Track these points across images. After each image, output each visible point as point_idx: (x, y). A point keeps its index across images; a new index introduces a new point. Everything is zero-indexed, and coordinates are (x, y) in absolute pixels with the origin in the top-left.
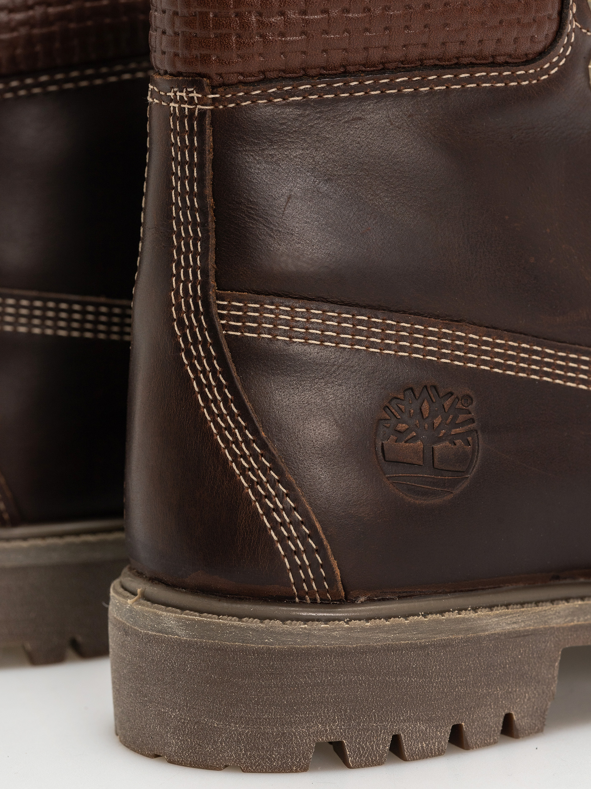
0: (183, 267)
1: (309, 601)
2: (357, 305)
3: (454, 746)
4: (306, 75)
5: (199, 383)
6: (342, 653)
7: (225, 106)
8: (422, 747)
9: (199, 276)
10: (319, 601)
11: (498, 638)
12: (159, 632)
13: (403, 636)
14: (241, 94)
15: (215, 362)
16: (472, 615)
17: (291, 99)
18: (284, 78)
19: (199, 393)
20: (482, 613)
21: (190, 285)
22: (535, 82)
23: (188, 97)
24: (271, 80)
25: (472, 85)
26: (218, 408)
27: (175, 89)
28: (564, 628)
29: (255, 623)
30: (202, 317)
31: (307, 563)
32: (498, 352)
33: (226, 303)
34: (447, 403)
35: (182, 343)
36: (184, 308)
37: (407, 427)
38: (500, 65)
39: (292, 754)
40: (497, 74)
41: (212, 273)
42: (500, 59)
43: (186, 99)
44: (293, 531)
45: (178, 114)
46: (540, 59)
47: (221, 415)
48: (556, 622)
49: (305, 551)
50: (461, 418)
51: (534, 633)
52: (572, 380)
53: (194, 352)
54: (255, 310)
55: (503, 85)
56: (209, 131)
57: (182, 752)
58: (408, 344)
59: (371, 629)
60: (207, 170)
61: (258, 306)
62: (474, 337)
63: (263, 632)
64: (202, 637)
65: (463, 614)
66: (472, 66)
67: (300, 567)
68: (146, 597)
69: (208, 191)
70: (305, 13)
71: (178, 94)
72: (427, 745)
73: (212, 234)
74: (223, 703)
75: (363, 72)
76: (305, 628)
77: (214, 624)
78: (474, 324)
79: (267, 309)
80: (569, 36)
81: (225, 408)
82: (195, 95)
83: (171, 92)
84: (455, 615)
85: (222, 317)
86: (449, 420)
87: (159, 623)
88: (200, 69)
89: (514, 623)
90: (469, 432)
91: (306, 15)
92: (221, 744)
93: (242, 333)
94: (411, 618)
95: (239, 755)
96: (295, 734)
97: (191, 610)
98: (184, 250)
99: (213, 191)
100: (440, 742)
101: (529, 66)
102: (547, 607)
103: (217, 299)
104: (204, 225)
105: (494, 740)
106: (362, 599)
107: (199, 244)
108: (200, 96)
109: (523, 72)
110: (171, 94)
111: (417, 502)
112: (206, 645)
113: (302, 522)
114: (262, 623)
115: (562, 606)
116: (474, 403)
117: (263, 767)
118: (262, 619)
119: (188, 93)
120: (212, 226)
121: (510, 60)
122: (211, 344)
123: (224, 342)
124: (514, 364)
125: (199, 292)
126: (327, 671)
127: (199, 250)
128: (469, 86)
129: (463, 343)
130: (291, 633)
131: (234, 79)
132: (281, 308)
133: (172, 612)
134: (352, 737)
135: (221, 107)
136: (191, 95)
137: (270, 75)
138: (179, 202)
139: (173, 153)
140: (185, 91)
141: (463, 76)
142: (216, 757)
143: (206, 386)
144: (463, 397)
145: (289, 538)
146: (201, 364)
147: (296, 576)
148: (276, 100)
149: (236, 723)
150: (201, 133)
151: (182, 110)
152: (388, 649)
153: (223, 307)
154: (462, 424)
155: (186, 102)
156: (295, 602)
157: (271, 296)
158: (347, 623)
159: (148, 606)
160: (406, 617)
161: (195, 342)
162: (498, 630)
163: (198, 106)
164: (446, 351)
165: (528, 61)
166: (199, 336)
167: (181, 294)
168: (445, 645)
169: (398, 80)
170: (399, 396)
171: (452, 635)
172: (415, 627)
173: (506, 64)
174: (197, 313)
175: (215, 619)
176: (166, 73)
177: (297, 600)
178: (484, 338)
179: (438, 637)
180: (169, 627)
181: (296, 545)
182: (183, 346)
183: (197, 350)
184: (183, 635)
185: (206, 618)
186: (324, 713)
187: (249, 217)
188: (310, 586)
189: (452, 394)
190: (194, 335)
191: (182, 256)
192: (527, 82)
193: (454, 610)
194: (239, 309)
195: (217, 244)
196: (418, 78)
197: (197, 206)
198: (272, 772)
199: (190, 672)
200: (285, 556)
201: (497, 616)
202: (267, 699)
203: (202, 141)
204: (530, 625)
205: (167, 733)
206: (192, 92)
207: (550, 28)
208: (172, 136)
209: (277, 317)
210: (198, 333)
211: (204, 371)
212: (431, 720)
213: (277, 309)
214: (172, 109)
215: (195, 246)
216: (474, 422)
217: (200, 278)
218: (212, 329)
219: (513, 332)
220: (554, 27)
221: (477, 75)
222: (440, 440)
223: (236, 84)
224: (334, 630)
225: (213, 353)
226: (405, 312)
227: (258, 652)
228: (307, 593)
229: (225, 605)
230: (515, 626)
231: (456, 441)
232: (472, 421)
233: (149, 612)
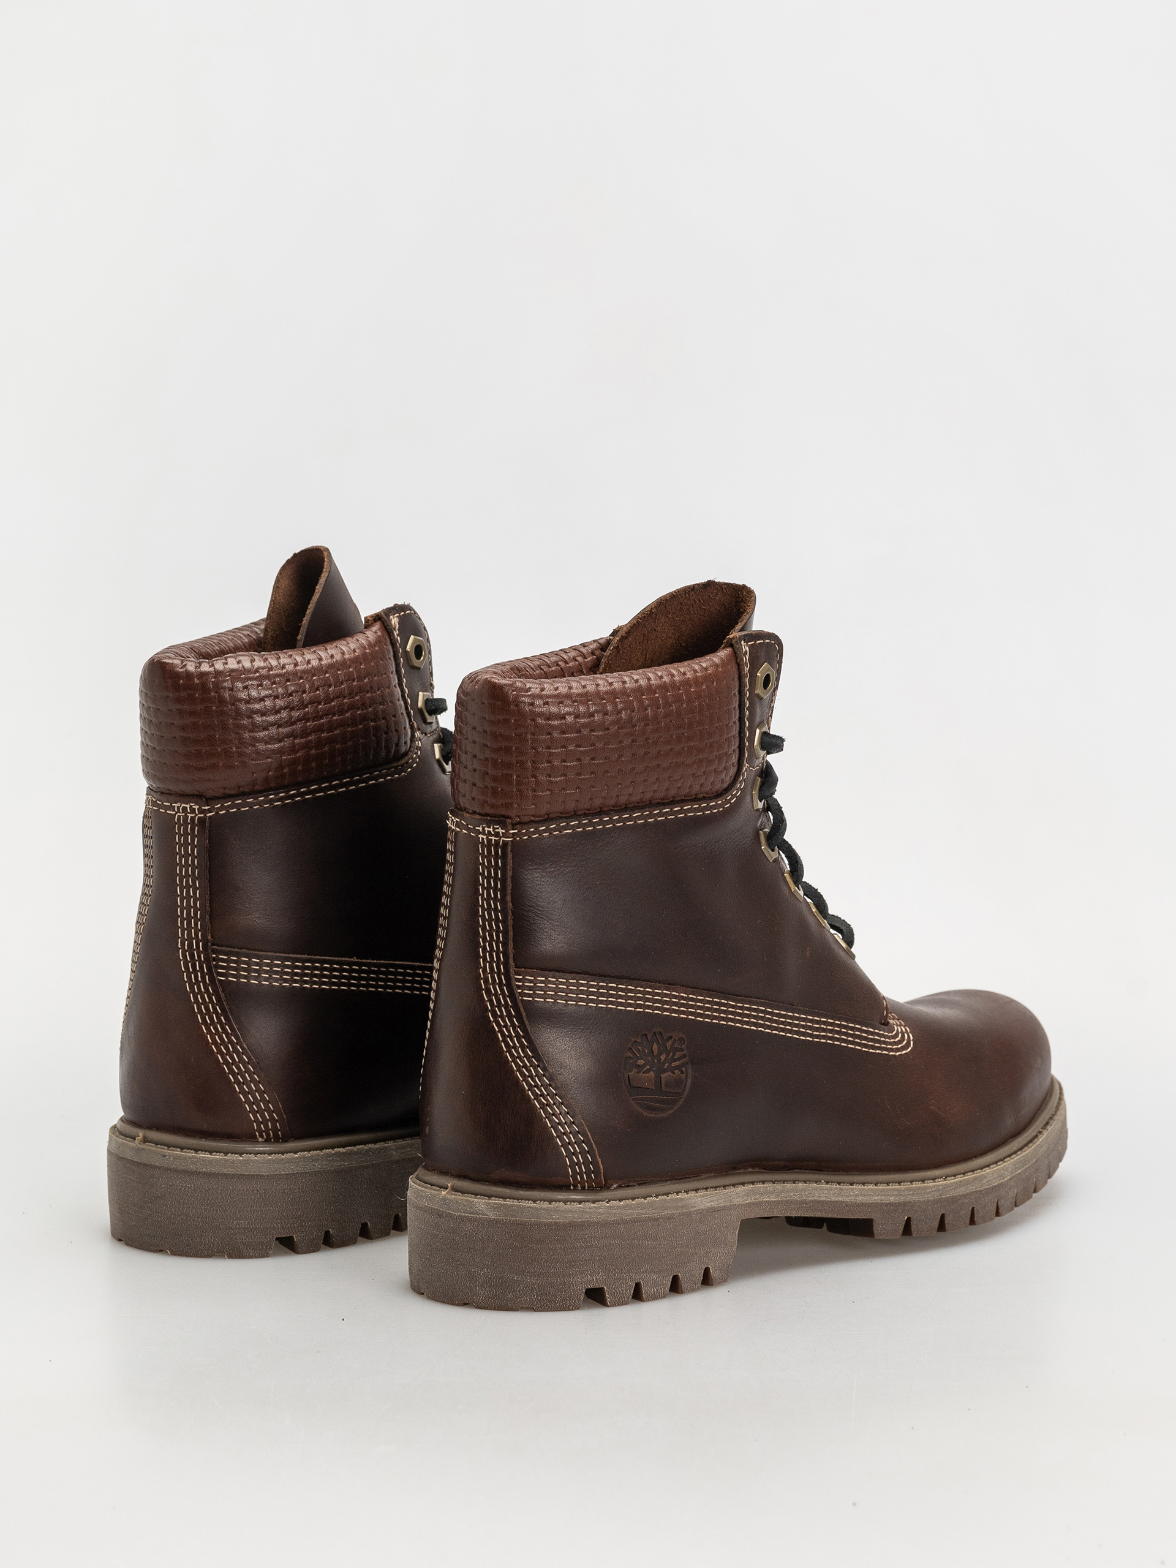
0: (488, 952)
1: (580, 1189)
2: (609, 976)
3: (672, 1293)
4: (575, 814)
5: (503, 1035)
6: (605, 1224)
7: (521, 838)
8: (654, 1291)
9: (502, 958)
10: (587, 1188)
11: (702, 1212)
12: (471, 1214)
13: (643, 1211)
14: (532, 830)
15: (514, 1019)
16: (686, 1196)
17: (565, 832)
18: (561, 818)
19: (502, 1041)
20: (692, 1194)
21: (494, 964)
22: (721, 809)
23: (495, 832)
24: (552, 819)
25: (682, 815)
26: (518, 1052)
27: (484, 826)
28: (742, 1205)
29: (546, 1205)
30: (505, 988)
31: (582, 1161)
32: (699, 1006)
33: (521, 977)
34: (669, 1044)
35: (489, 1006)
36: (490, 981)
37: (644, 1062)
38: (700, 800)
39: (570, 1297)
40: (698, 806)
41: (511, 956)
42: (700, 796)
43: (493, 833)
44: (572, 1139)
45: (486, 843)
46: (725, 794)
47: (519, 1057)
48: (737, 1201)
49: (580, 1153)
50: (678, 1055)
51: (724, 1209)
52: (723, 1019)
53: (498, 1012)
54: (542, 982)
55: (702, 813)
56: (510, 856)
57: (488, 1299)
58: (643, 1003)
59: (624, 1207)
60: (508, 883)
61: (544, 979)
62: (684, 995)
63: (551, 1211)
64: (507, 1216)
65: (680, 1196)
66: (683, 802)
67: (577, 1164)
68: (455, 1189)
69: (509, 898)
70: (579, 774)
71: (486, 829)
72: (657, 1290)
73: (510, 928)
74: (522, 1262)
75: (612, 810)
76: (581, 1207)
77: (516, 1206)
78: (683, 986)
79: (551, 981)
80: (743, 775)
81: (522, 1052)
82: (501, 831)
83: (479, 827)
84: (674, 1196)
85: (519, 987)
86: (670, 1056)
87: (471, 1207)
88: (503, 812)
89: (712, 1201)
90: (682, 1065)
91: (580, 776)
92: (519, 1292)
93: (533, 998)
94: (648, 1198)
95: (533, 1299)
96: (572, 1283)
97: (481, 1195)
98: (488, 939)
99: (512, 898)
100: (665, 1288)
101: (719, 799)
102: (732, 1189)
103: (515, 975)
104: (504, 922)
105: (698, 1287)
106: (615, 1186)
107: (501, 935)
108: (504, 831)
109: (714, 803)
110: (481, 829)
111: (651, 1115)
112: (510, 1221)
113: (578, 1132)
114: (550, 1204)
115: (741, 1188)
116: (686, 1043)
117: (549, 1307)
118: (550, 1202)
119: (494, 829)
120: (510, 922)
121: (707, 796)
122: (511, 1007)
123: (520, 1005)
124: (710, 1013)
125: (502, 970)
126: (595, 1237)
127: (501, 939)
128: (679, 816)
129: (677, 1000)
130: (571, 1211)
131: (526, 819)
132: (560, 980)
133: (482, 1199)
134: (610, 1284)
135: (518, 839)
136: (497, 830)
137: (551, 816)
138: (485, 905)
139: (481, 870)
140: (492, 827)
141: (676, 809)
142: (515, 1302)
143: (508, 1037)
144: (679, 1039)
145: (569, 1143)
146: (504, 1021)
147: (574, 1170)
148: (555, 833)
149: (531, 1277)
150: (504, 857)
151: (489, 841)
152: (635, 1221)
153: (519, 980)
154: (679, 1059)
155: (493, 835)
156: (570, 1189)
157: (553, 972)
158: (607, 1202)
159: (459, 1195)
160: (645, 1198)
161: (499, 1005)
162: (702, 1207)
163: (502, 839)
164: (667, 1007)
165: (718, 795)
166: (502, 1001)
167: (488, 971)
168: (670, 1218)
169: (634, 815)
170: (638, 1040)
171: (674, 1210)
172: (650, 1204)
173: (704, 799)
174: (501, 984)
175: (516, 1202)
176: (474, 812)
177: (572, 1187)
178: (690, 996)
179: (666, 1212)
180: (480, 1210)
181: (574, 1148)
182: (490, 1008)
183: (501, 1011)
184: (491, 1215)
185: (509, 1202)
186: (592, 1267)
187: (537, 916)
188: (582, 1177)
189: (671, 1037)
190: (498, 1000)
191: (487, 944)
192: (717, 810)
193: (673, 1193)
194: (530, 981)
195: (514, 936)
196: (647, 813)
197: (499, 908)
198: (556, 1311)
199: (497, 1241)
200: (566, 1156)
201: (701, 1196)
202: (554, 1258)
203: (504, 864)
204: (721, 1203)
205: (476, 1286)
206: (498, 828)
207: (733, 771)
208: (480, 858)
209: (557, 986)
210: (502, 999)
211: (506, 1026)
212: (660, 1271)
213: (557, 980)
214: (481, 839)
215: (498, 936)
216: (686, 1057)
217: (502, 960)
218: (512, 995)
219: (709, 990)
220: (735, 769)
221: (685, 808)
222: (665, 1071)
223: (529, 822)
224: (599, 1208)
225: (513, 1013)
226: (639, 980)
227: (548, 1225)
228: (579, 1183)
229: (522, 1193)
230: (712, 1203)
231: (675, 1072)
232: (684, 1056)
233: (462, 1199)
